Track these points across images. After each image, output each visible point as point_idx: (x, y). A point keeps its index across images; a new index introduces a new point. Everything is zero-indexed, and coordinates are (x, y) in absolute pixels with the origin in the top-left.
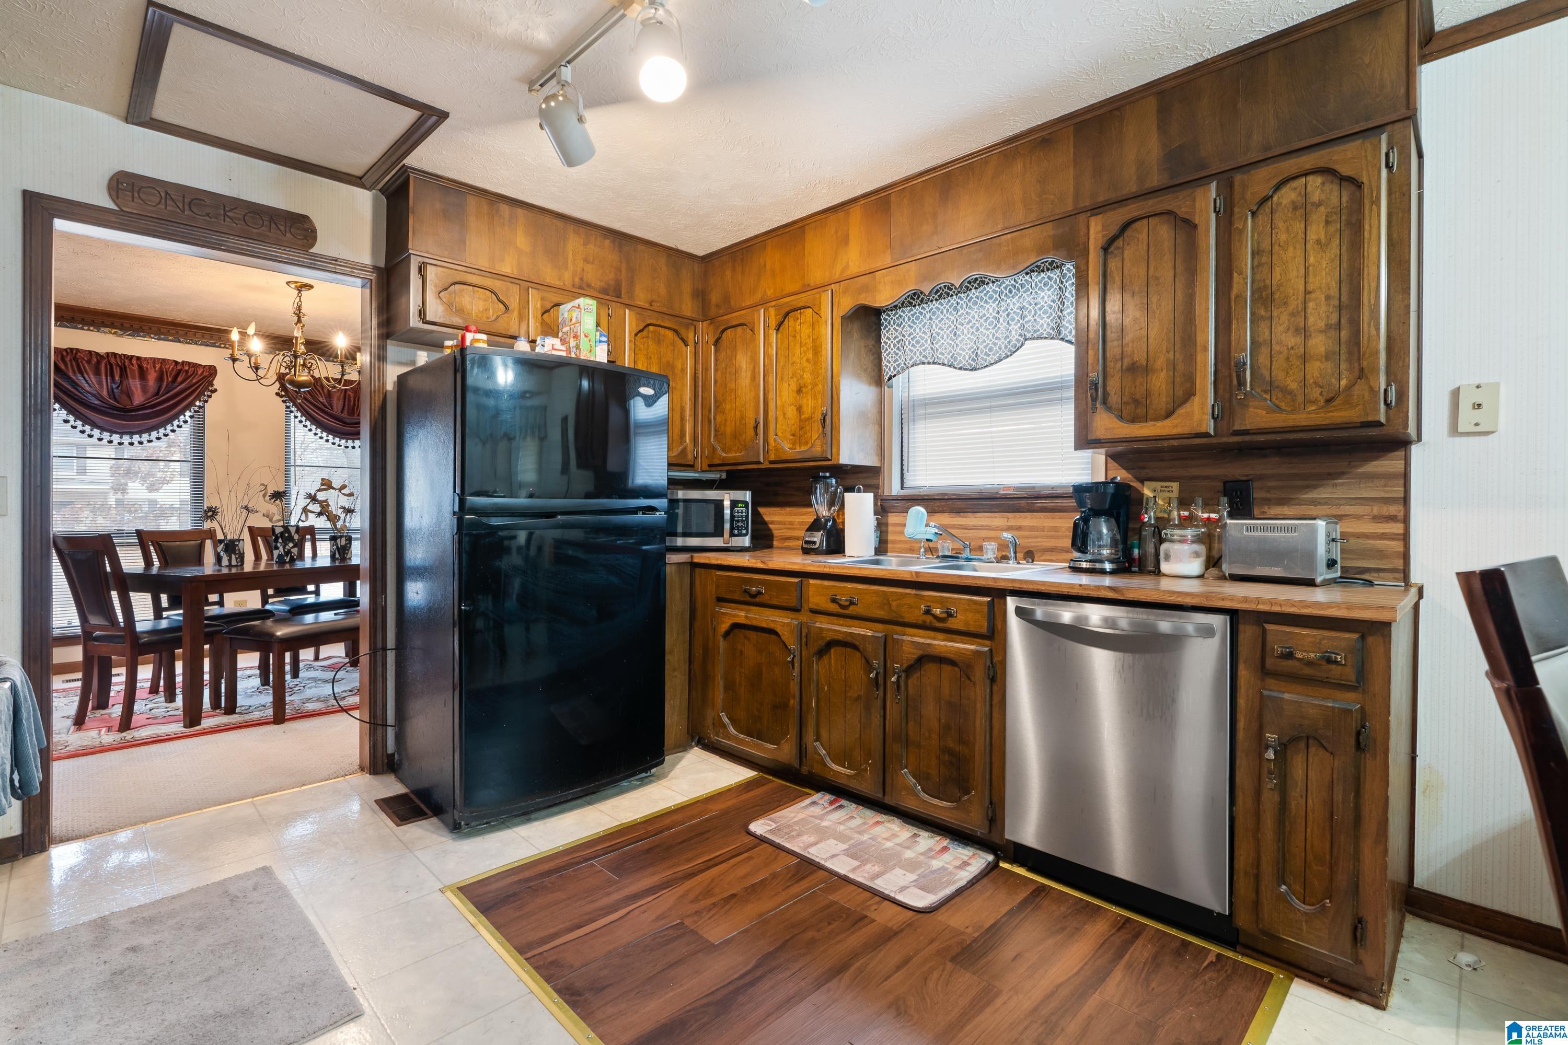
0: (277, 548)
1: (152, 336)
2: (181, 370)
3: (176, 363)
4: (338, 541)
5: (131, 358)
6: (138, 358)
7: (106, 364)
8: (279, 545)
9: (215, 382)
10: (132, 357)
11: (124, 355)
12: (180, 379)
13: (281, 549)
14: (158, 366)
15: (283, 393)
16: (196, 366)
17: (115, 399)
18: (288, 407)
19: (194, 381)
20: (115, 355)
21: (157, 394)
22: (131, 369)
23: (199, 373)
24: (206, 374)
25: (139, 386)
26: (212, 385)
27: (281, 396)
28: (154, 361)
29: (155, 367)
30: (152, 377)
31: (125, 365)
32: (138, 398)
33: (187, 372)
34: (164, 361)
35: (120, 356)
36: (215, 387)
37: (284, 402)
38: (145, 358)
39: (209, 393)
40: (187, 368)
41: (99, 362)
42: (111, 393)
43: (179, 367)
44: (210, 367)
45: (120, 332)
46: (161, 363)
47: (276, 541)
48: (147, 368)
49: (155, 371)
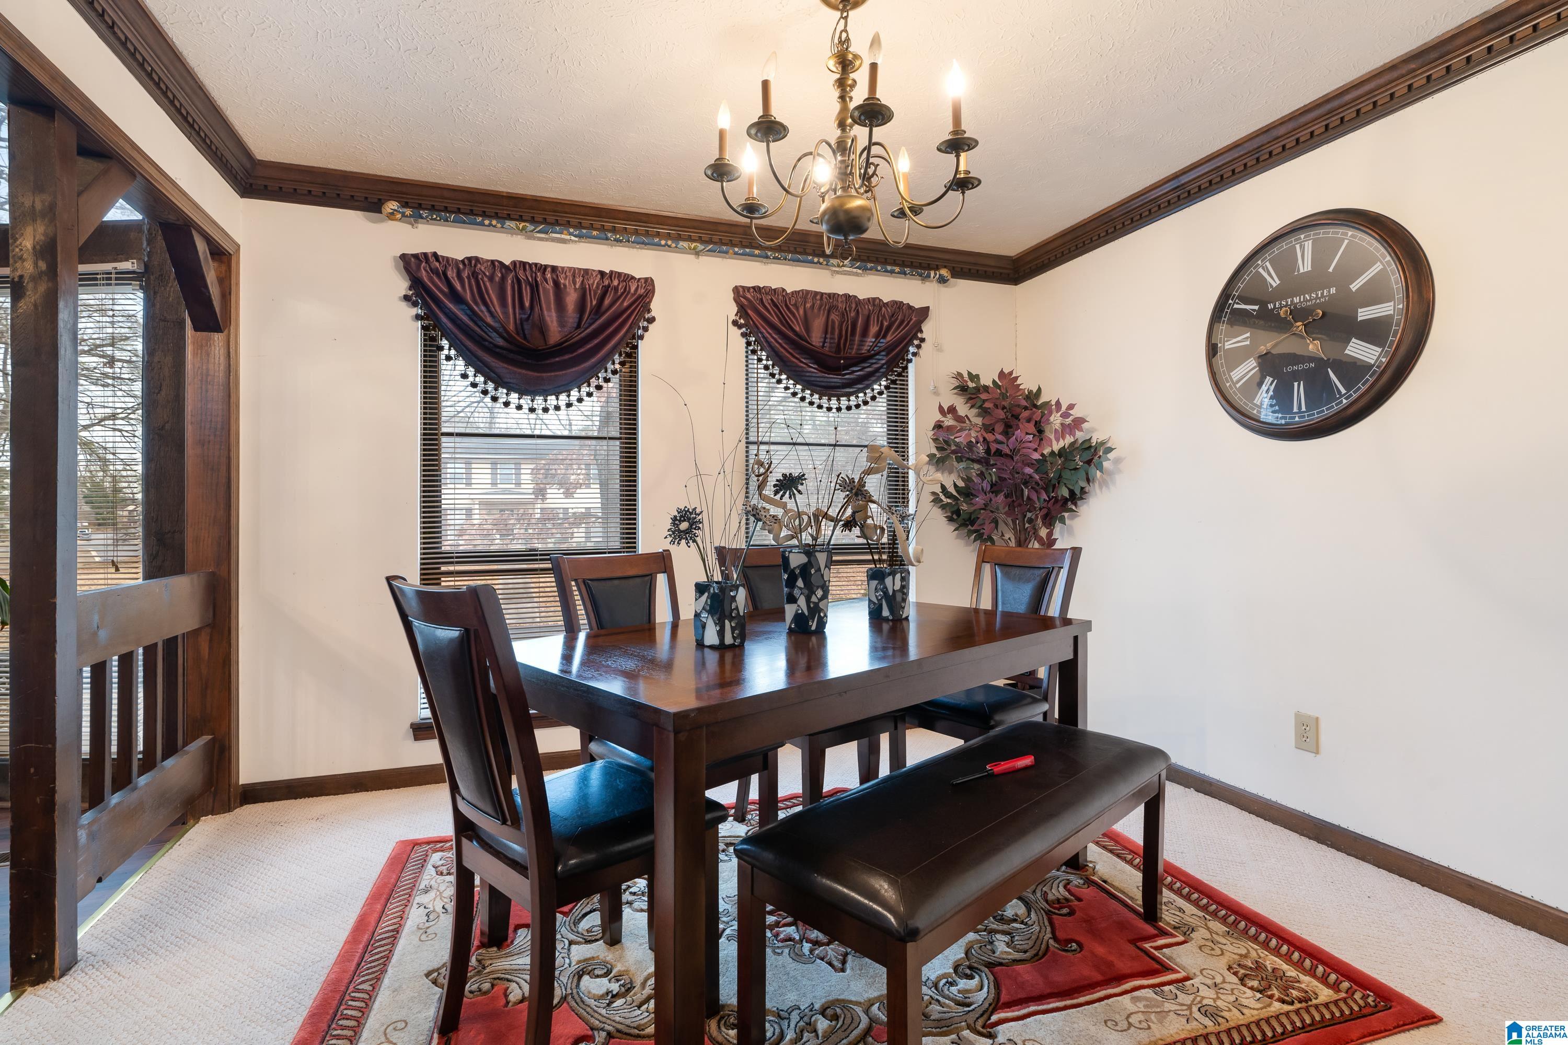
0: (792, 599)
1: (571, 230)
2: (609, 286)
3: (602, 273)
4: (888, 581)
5: (543, 268)
6: (554, 269)
7: (513, 282)
8: (796, 592)
9: (652, 306)
10: (546, 266)
11: (536, 264)
12: (607, 302)
13: (802, 601)
14: (579, 281)
15: (742, 321)
16: (628, 278)
17: (525, 338)
18: (748, 344)
19: (625, 304)
20: (524, 264)
21: (578, 326)
22: (544, 289)
23: (632, 290)
24: (641, 291)
25: (555, 319)
26: (649, 311)
27: (740, 327)
28: (574, 272)
29: (575, 283)
30: (571, 299)
31: (536, 281)
32: (555, 333)
33: (616, 289)
34: (586, 271)
35: (530, 265)
36: (653, 314)
37: (743, 335)
38: (563, 268)
39: (645, 324)
40: (616, 283)
41: (503, 278)
42: (519, 327)
43: (606, 283)
44: (646, 279)
45: (530, 227)
46: (583, 276)
47: (791, 583)
48: (565, 285)
49: (575, 289)
